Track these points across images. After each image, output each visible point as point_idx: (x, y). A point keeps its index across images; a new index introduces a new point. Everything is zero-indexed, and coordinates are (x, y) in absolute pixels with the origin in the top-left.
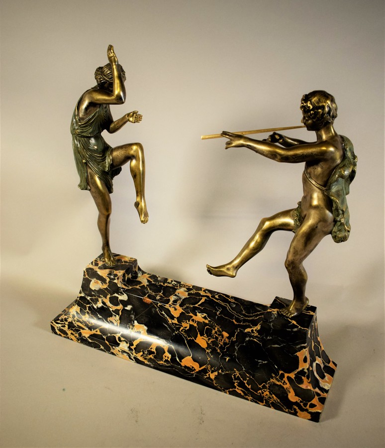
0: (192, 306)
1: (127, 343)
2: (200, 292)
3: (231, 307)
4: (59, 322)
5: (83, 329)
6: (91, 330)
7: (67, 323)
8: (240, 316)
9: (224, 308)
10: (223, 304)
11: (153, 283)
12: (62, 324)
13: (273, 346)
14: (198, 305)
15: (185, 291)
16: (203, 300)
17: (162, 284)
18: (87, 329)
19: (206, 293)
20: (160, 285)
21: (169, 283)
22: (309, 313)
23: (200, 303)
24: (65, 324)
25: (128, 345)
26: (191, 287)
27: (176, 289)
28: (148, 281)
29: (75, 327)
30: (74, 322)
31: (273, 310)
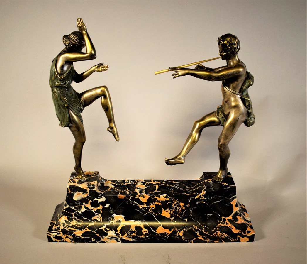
0: (154, 192)
1: (113, 231)
2: (151, 182)
3: (178, 186)
4: (53, 231)
5: (75, 231)
6: (82, 230)
7: (60, 231)
8: (187, 190)
9: (174, 188)
10: (171, 186)
11: (117, 185)
12: (56, 232)
13: (215, 202)
14: (157, 190)
15: (142, 184)
16: (157, 187)
17: (123, 184)
18: (78, 230)
19: (155, 182)
20: (123, 185)
21: (127, 182)
22: (229, 176)
23: (157, 189)
24: (59, 232)
25: (114, 232)
26: (144, 181)
27: (135, 185)
28: (113, 184)
29: (68, 231)
30: (65, 228)
31: (208, 180)
